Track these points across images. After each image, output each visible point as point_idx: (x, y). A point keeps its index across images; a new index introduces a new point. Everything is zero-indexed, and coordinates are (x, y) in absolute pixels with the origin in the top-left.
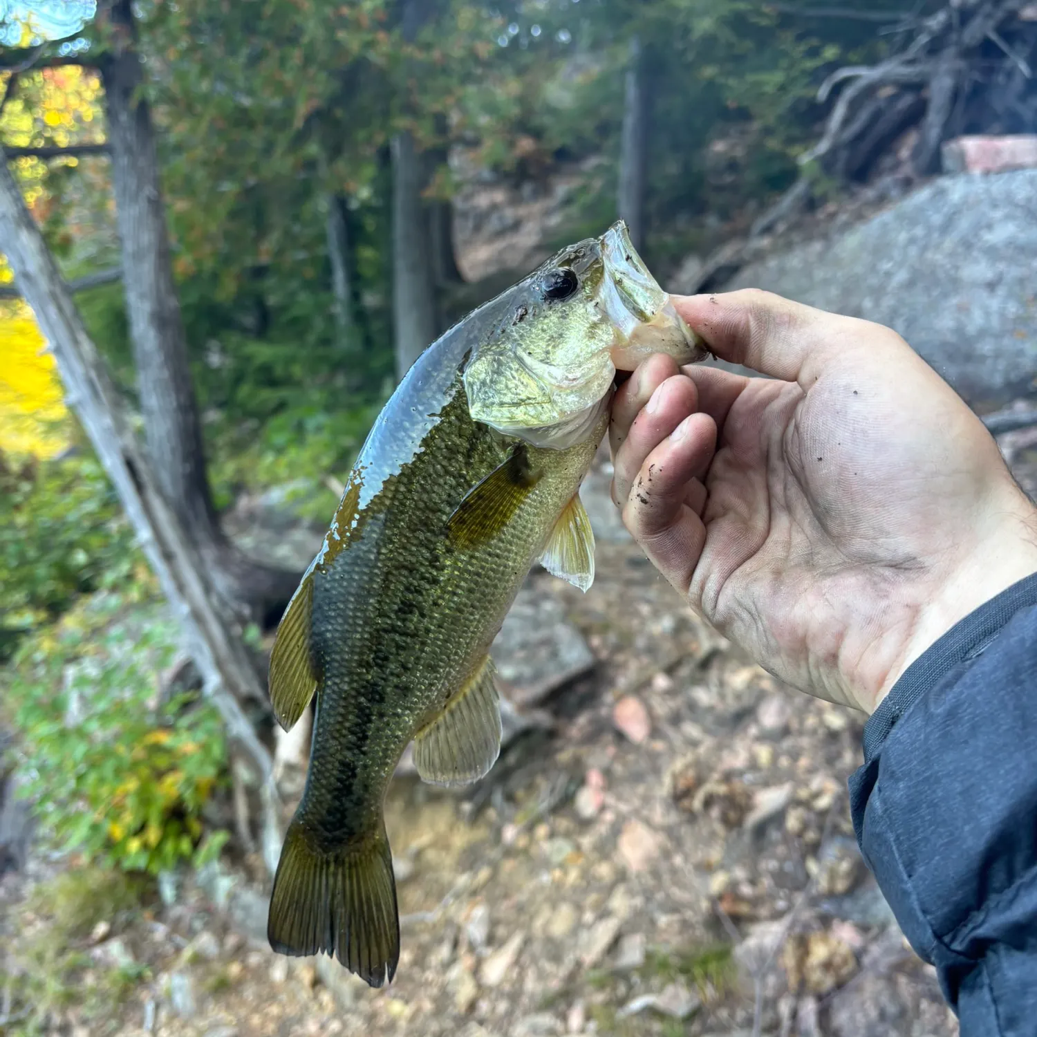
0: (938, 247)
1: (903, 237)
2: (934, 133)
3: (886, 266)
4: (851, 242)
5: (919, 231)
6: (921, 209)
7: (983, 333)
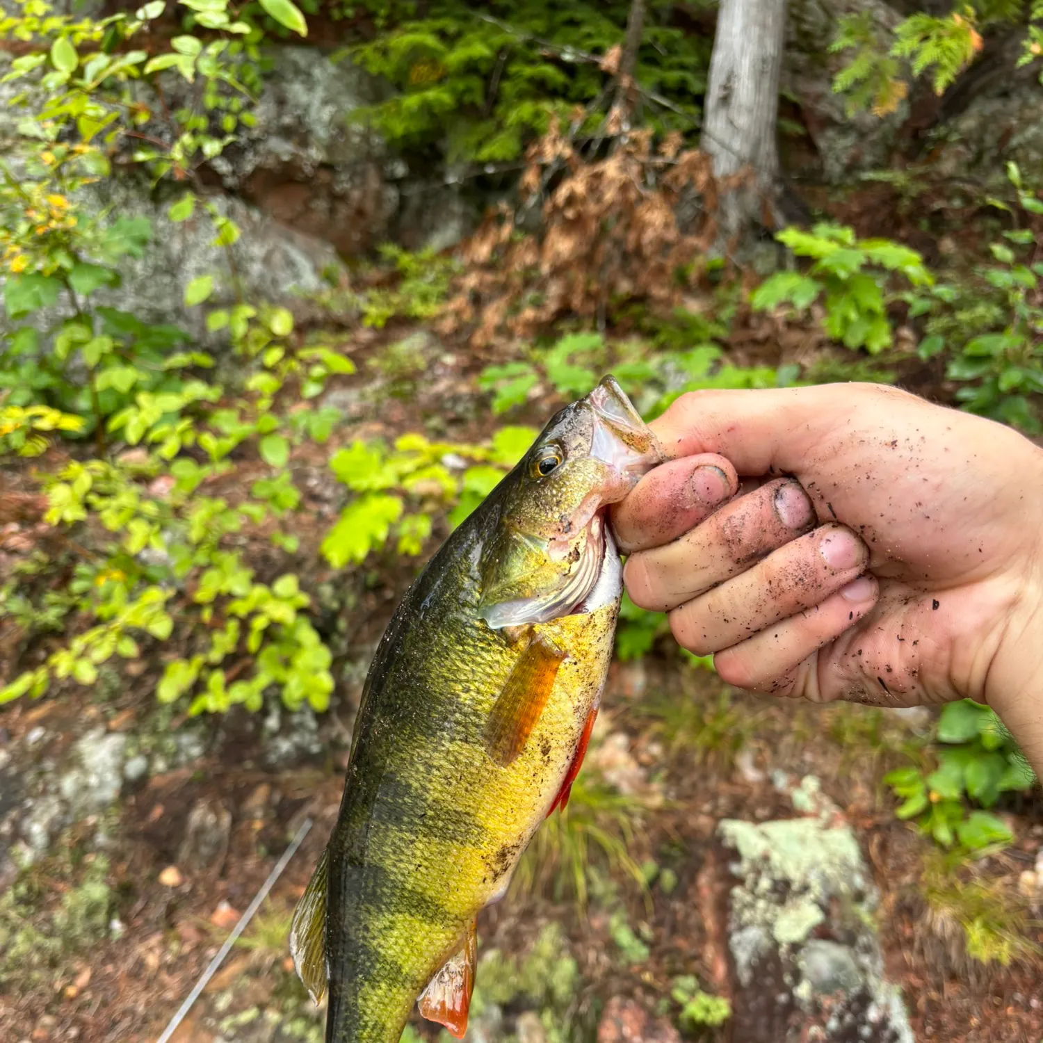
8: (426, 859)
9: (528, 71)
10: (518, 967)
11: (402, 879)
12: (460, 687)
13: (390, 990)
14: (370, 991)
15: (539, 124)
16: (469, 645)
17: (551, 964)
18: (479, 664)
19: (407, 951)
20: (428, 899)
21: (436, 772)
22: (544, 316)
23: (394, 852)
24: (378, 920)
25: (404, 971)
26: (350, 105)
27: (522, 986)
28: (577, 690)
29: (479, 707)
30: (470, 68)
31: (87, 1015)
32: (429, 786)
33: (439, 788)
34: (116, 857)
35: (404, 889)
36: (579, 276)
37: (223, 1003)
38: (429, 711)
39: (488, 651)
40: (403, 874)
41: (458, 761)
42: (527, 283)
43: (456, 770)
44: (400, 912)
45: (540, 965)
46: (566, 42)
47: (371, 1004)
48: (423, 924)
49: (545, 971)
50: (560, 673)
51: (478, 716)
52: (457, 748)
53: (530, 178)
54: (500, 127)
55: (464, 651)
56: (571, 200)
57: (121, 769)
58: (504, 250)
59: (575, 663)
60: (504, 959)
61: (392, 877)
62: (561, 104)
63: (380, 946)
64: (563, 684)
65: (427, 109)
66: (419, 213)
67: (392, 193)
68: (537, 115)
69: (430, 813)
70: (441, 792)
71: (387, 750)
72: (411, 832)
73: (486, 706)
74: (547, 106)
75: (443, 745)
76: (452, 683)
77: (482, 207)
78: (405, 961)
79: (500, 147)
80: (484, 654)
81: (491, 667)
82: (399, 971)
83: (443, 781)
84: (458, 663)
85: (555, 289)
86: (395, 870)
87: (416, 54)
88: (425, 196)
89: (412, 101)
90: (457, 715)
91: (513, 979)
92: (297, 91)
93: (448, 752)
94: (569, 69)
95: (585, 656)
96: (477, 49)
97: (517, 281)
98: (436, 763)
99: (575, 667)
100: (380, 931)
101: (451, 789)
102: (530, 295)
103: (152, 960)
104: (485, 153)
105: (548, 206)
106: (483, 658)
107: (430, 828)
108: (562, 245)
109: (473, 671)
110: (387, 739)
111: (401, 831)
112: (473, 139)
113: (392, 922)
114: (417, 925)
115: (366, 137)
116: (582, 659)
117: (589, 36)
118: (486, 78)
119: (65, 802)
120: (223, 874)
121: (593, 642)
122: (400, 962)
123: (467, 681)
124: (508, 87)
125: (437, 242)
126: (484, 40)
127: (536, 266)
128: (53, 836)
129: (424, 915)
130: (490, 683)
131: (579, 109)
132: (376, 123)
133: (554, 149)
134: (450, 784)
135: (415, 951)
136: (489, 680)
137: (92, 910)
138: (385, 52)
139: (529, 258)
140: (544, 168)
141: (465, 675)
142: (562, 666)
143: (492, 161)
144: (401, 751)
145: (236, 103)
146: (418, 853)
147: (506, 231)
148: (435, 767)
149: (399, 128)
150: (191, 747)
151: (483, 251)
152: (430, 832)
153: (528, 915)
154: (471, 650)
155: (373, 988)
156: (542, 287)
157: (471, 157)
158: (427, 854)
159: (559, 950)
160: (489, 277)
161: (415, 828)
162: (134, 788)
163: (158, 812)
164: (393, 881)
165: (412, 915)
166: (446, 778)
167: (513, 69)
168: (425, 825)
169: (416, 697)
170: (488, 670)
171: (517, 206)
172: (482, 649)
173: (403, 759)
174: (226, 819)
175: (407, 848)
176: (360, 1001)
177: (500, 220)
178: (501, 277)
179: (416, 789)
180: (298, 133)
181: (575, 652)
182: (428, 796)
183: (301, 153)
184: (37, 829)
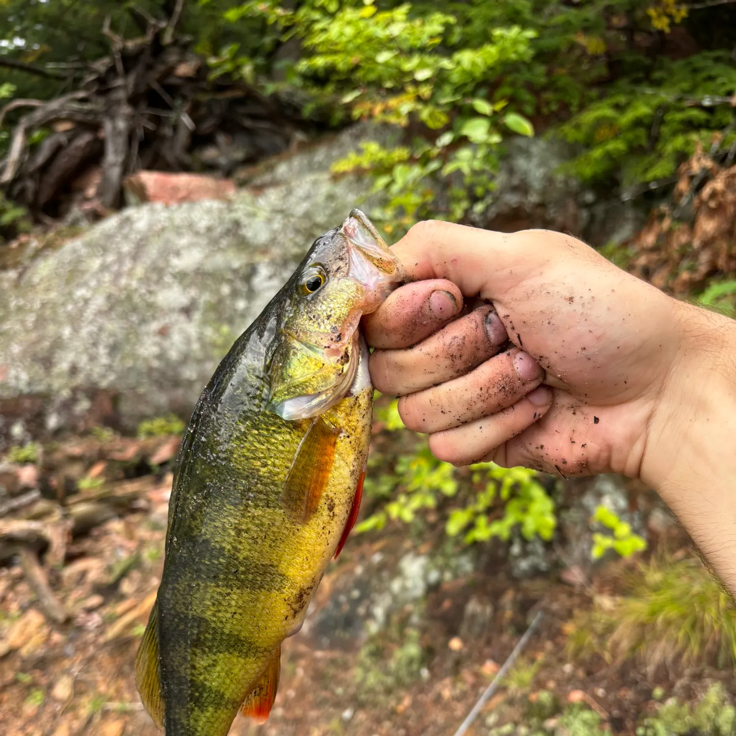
0: (130, 273)
1: (96, 263)
2: (115, 173)
3: (81, 293)
4: (44, 268)
5: (110, 258)
6: (109, 237)
7: (186, 359)
8: (240, 607)
9: (679, 116)
10: (692, 711)
11: (221, 626)
12: (259, 463)
13: (216, 712)
14: (200, 714)
15: (689, 149)
16: (262, 429)
17: (717, 710)
18: (273, 444)
19: (228, 681)
20: (243, 639)
21: (245, 535)
22: (697, 276)
23: (214, 604)
24: (203, 660)
25: (226, 697)
26: (555, 164)
27: (695, 723)
28: (351, 458)
29: (276, 478)
30: (638, 123)
31: (410, 723)
32: (240, 547)
33: (248, 547)
34: (424, 631)
35: (223, 633)
36: (723, 245)
37: (491, 719)
38: (235, 486)
39: (280, 433)
40: (221, 622)
41: (262, 525)
42: (683, 255)
43: (261, 530)
44: (221, 652)
45: (708, 710)
46: (706, 92)
47: (201, 723)
48: (240, 659)
49: (713, 714)
50: (338, 445)
51: (276, 485)
52: (260, 513)
53: (683, 186)
54: (660, 156)
55: (259, 434)
56: (714, 195)
57: (425, 577)
58: (666, 237)
59: (348, 437)
60: (681, 704)
61: (213, 625)
62: (704, 133)
63: (205, 679)
64: (340, 454)
65: (608, 155)
66: (604, 223)
67: (584, 214)
68: (687, 143)
69: (242, 569)
70: (250, 550)
71: (202, 521)
72: (227, 586)
73: (281, 476)
74: (694, 137)
75: (249, 512)
76: (252, 461)
77: (648, 211)
78: (226, 689)
79: (661, 169)
80: (277, 436)
81: (283, 446)
82: (222, 696)
83: (250, 541)
84: (256, 444)
85: (705, 257)
86: (214, 619)
87: (599, 122)
88: (607, 212)
89: (597, 153)
90: (259, 486)
91: (688, 718)
92: (521, 163)
93: (254, 517)
94: (710, 110)
95: (354, 430)
96: (642, 110)
97: (676, 255)
98: (243, 527)
99: (348, 440)
100: (205, 668)
101: (257, 547)
102: (685, 263)
103: (447, 693)
104: (650, 175)
105: (696, 202)
106: (276, 439)
107: (242, 581)
108: (708, 226)
109: (269, 449)
110: (201, 512)
111: (218, 586)
112: (640, 169)
113: (215, 661)
114: (235, 660)
115: (566, 182)
116: (353, 433)
117: (723, 84)
118: (649, 127)
119: (395, 598)
120: (489, 643)
121: (360, 419)
122: (222, 690)
123: (265, 458)
124: (665, 130)
125: (616, 239)
126: (647, 104)
127: (689, 244)
128: (388, 616)
129: (240, 651)
130: (283, 458)
131: (718, 135)
132: (573, 172)
133: (698, 164)
134: (256, 543)
135: (234, 681)
136: (283, 456)
137: (411, 661)
138: (578, 127)
139: (684, 239)
140: (692, 178)
141: (262, 453)
142: (338, 440)
143: (656, 179)
144: (214, 521)
145: (484, 178)
146: (233, 603)
147: (666, 224)
148: (243, 530)
149: (588, 171)
150: (466, 564)
151: (650, 239)
152: (242, 585)
153: (698, 677)
154: (265, 433)
155: (202, 712)
156: (695, 255)
157: (640, 179)
158: (240, 603)
159: (723, 701)
160: (654, 257)
161: (230, 583)
162: (433, 589)
163: (447, 604)
164: (214, 628)
165: (231, 653)
166: (253, 538)
167: (669, 117)
168: (238, 579)
169: (222, 474)
170: (281, 448)
171: (674, 205)
172: (274, 431)
173: (216, 527)
174: (489, 610)
175: (224, 600)
176: (192, 721)
177: (661, 217)
178: (663, 255)
179: (229, 551)
180: (522, 188)
181: (347, 427)
182: (239, 555)
183: (524, 200)
184: (379, 612)
